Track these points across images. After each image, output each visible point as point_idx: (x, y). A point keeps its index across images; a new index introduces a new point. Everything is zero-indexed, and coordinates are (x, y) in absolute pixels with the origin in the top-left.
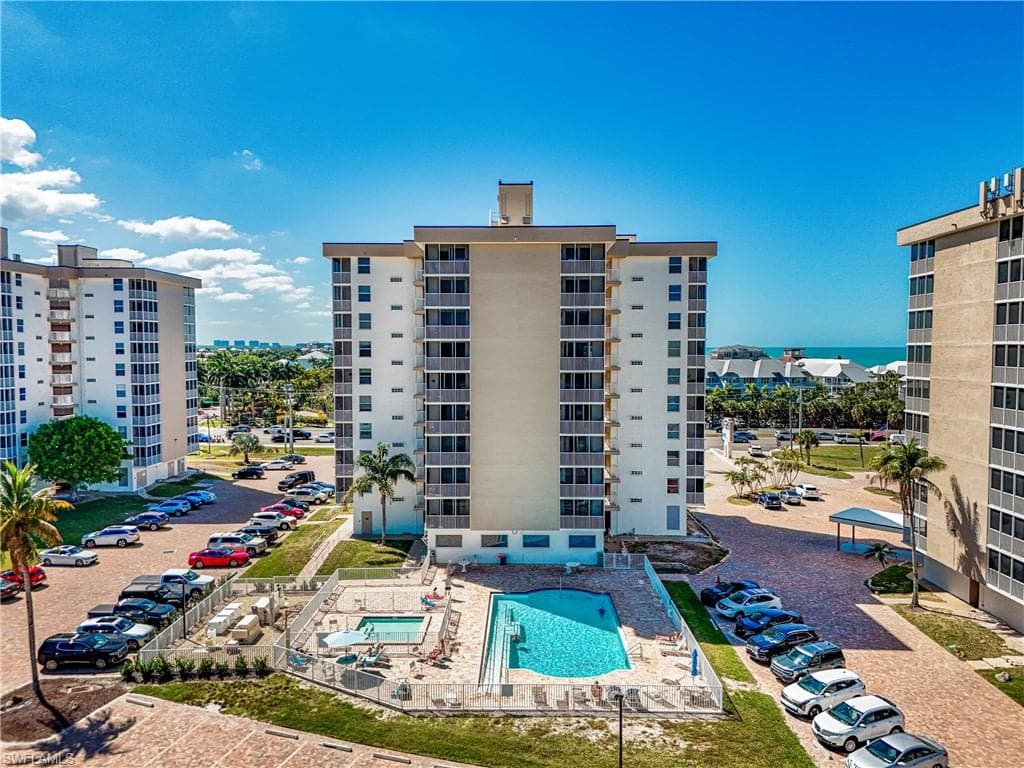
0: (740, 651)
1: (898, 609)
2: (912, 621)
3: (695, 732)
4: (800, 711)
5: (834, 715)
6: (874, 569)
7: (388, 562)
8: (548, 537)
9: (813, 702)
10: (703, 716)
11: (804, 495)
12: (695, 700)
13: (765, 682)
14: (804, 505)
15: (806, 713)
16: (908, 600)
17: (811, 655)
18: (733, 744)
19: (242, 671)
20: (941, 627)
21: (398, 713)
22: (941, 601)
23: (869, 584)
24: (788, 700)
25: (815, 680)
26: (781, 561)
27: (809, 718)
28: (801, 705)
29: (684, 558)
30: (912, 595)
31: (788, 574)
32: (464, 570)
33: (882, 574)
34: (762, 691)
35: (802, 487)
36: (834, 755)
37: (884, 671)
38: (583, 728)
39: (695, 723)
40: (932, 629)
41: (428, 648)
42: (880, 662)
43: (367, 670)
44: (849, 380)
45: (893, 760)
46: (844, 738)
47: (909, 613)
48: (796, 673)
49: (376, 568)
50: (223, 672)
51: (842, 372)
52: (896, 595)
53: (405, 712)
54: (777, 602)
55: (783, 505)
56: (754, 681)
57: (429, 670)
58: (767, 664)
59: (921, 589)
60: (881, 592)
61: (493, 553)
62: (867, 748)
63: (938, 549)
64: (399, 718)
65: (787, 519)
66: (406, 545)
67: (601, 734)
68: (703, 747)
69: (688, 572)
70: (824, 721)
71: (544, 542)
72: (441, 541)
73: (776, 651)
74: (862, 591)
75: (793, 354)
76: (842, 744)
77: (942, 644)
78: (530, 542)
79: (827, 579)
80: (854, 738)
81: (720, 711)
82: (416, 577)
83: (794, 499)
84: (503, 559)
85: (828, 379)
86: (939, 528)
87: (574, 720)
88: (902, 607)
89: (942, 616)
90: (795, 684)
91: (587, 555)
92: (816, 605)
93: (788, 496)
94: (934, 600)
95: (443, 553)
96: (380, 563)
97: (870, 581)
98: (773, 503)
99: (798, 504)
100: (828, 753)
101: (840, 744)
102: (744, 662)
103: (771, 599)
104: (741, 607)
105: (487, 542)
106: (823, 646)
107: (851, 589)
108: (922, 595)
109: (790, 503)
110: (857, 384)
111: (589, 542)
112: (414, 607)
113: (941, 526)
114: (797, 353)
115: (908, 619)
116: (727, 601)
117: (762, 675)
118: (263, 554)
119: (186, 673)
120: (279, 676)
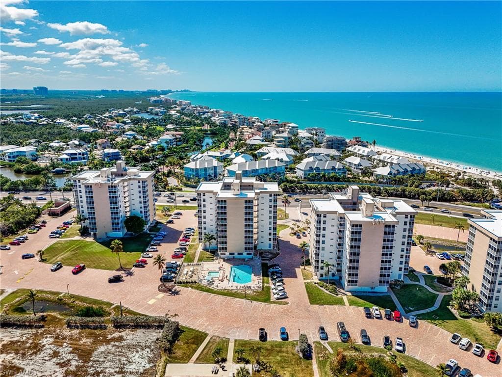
7: (211, 258)
12: (259, 287)
19: (192, 282)
20: (306, 274)
23: (301, 263)
24: (272, 287)
29: (269, 256)
32: (226, 260)
34: (269, 286)
39: (258, 291)
40: (304, 274)
41: (220, 278)
43: (211, 283)
49: (209, 259)
50: (189, 283)
53: (218, 289)
56: (269, 284)
57: (220, 282)
58: (272, 281)
60: (302, 265)
61: (232, 256)
66: (214, 252)
69: (269, 260)
71: (242, 254)
72: (221, 254)
74: (299, 265)
78: (239, 254)
81: (261, 289)
82: (217, 261)
84: (234, 257)
87: (241, 290)
88: (303, 269)
89: (308, 271)
91: (250, 256)
95: (222, 256)
96: (209, 258)
105: (230, 254)
111: (251, 254)
112: (217, 270)
115: (302, 272)
117: (271, 283)
118: (185, 254)
119: (184, 283)
120: (198, 283)
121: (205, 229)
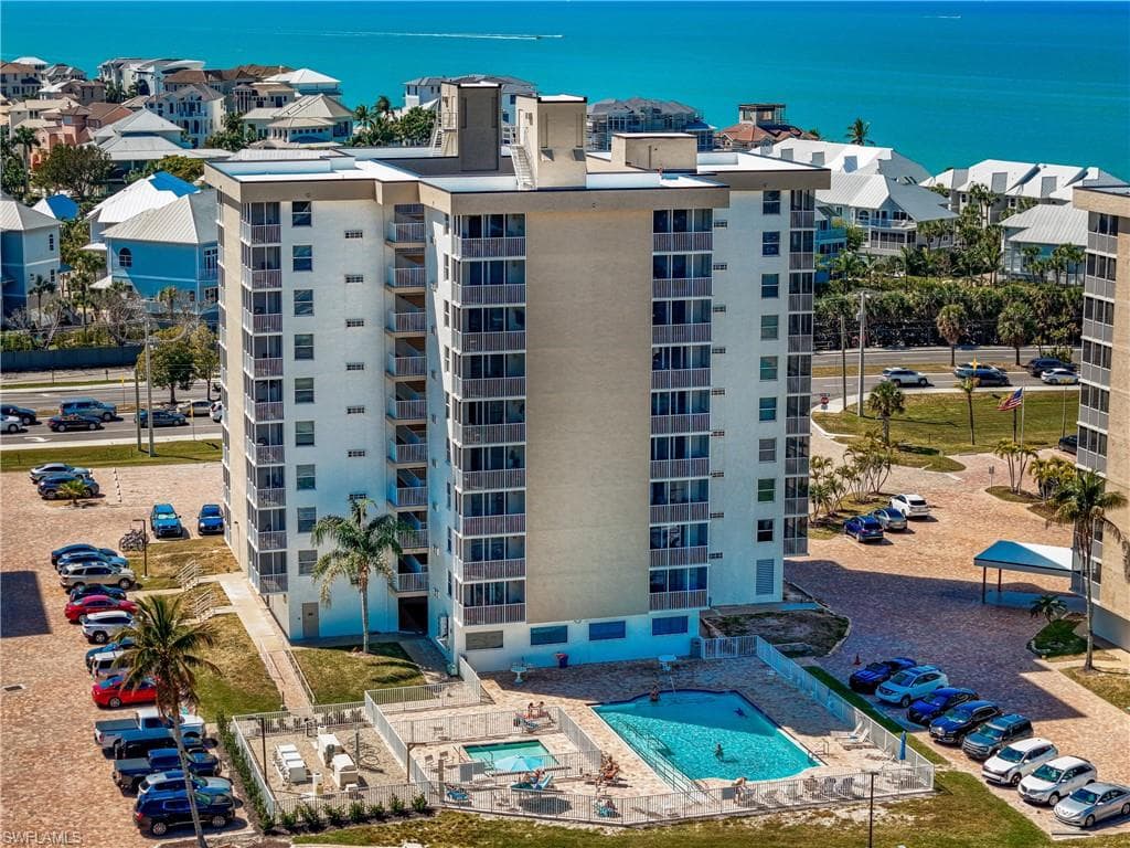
0: (923, 737)
1: (1070, 673)
2: (1087, 685)
3: (915, 807)
4: (1003, 780)
5: (1038, 777)
6: (1034, 627)
7: (402, 677)
8: (623, 623)
9: (1015, 770)
10: (917, 796)
11: (908, 512)
12: (904, 784)
13: (958, 762)
14: (911, 532)
15: (1008, 781)
16: (1080, 662)
17: (1003, 729)
18: (953, 812)
19: (402, 811)
20: (1118, 689)
21: (620, 829)
22: (1114, 659)
23: (1033, 647)
24: (990, 772)
25: (1014, 751)
26: (919, 627)
27: (1012, 786)
28: (1004, 775)
29: (802, 635)
30: (1085, 655)
31: (935, 643)
32: (518, 679)
33: (1044, 631)
34: (959, 770)
35: (902, 499)
36: (1040, 809)
37: (1067, 739)
38: (812, 818)
39: (913, 801)
40: (1108, 692)
41: (587, 771)
42: (1062, 731)
44: (904, 216)
45: (1093, 802)
46: (1048, 794)
47: (1083, 676)
48: (991, 748)
50: (380, 816)
51: (889, 197)
52: (1066, 657)
53: (627, 826)
54: (943, 679)
55: (886, 535)
56: (947, 763)
58: (957, 745)
59: (1095, 648)
60: (1048, 656)
61: (551, 650)
62: (1071, 797)
63: (1113, 598)
64: (625, 832)
65: (895, 558)
67: (833, 820)
68: (929, 818)
69: (813, 654)
70: (1030, 782)
71: (616, 631)
73: (962, 732)
74: (1027, 657)
75: (759, 119)
76: (1046, 799)
77: (1120, 707)
78: (598, 632)
79: (983, 646)
80: (1056, 793)
81: (930, 790)
83: (898, 524)
84: (563, 662)
85: (863, 214)
86: (1115, 574)
87: (799, 813)
88: (1074, 671)
89: (1118, 677)
90: (995, 757)
91: (679, 643)
92: (982, 679)
93: (888, 518)
94: (1108, 659)
96: (393, 680)
97: (1033, 642)
98: (871, 533)
99: (904, 531)
100: (1035, 809)
101: (1045, 799)
102: (930, 747)
103: (936, 677)
104: (907, 690)
105: (539, 637)
106: (1012, 720)
107: (1015, 656)
108: (1095, 654)
109: (892, 530)
110: (921, 225)
111: (679, 625)
113: (1118, 571)
114: (768, 116)
115: (1082, 684)
116: (887, 685)
117: (953, 756)
119: (337, 820)
120: (448, 813)
121: (306, 483)
